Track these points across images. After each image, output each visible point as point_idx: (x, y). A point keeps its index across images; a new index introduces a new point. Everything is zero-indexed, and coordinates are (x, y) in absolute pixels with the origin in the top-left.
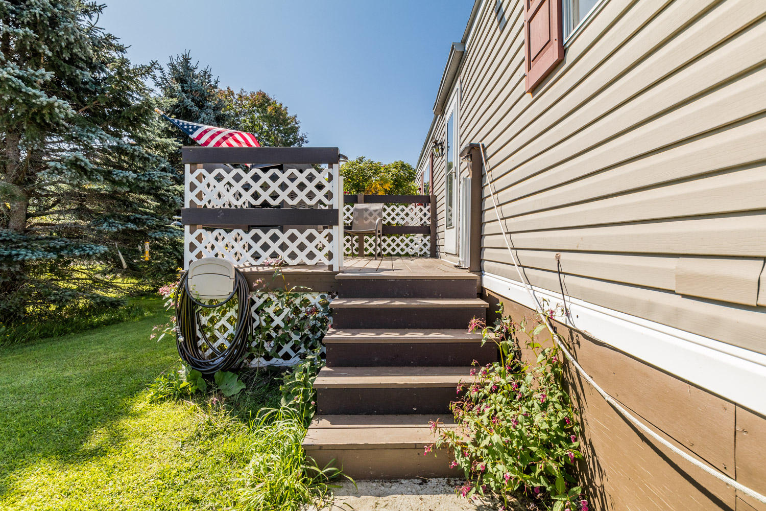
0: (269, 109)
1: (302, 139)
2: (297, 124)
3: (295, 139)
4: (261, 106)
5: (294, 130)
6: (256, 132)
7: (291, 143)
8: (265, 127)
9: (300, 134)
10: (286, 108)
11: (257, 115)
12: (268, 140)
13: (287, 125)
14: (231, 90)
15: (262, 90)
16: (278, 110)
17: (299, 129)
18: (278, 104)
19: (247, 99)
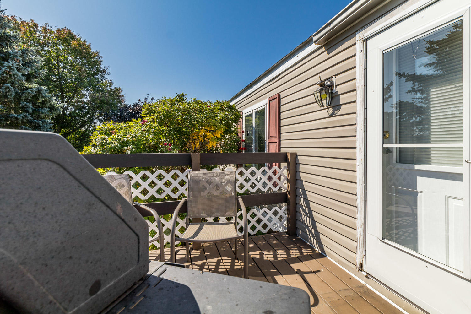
0: (73, 43)
1: (104, 71)
2: (99, 58)
3: (98, 71)
4: (65, 40)
5: (97, 63)
6: (61, 62)
7: (95, 74)
8: (70, 58)
9: (102, 67)
10: (89, 44)
11: (61, 47)
12: (73, 70)
13: (91, 58)
14: (35, 22)
15: (67, 27)
16: (82, 45)
17: (102, 63)
18: (82, 41)
19: (51, 33)
